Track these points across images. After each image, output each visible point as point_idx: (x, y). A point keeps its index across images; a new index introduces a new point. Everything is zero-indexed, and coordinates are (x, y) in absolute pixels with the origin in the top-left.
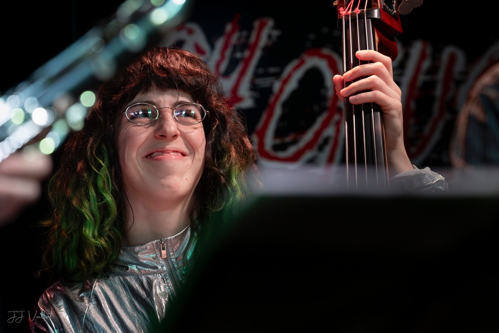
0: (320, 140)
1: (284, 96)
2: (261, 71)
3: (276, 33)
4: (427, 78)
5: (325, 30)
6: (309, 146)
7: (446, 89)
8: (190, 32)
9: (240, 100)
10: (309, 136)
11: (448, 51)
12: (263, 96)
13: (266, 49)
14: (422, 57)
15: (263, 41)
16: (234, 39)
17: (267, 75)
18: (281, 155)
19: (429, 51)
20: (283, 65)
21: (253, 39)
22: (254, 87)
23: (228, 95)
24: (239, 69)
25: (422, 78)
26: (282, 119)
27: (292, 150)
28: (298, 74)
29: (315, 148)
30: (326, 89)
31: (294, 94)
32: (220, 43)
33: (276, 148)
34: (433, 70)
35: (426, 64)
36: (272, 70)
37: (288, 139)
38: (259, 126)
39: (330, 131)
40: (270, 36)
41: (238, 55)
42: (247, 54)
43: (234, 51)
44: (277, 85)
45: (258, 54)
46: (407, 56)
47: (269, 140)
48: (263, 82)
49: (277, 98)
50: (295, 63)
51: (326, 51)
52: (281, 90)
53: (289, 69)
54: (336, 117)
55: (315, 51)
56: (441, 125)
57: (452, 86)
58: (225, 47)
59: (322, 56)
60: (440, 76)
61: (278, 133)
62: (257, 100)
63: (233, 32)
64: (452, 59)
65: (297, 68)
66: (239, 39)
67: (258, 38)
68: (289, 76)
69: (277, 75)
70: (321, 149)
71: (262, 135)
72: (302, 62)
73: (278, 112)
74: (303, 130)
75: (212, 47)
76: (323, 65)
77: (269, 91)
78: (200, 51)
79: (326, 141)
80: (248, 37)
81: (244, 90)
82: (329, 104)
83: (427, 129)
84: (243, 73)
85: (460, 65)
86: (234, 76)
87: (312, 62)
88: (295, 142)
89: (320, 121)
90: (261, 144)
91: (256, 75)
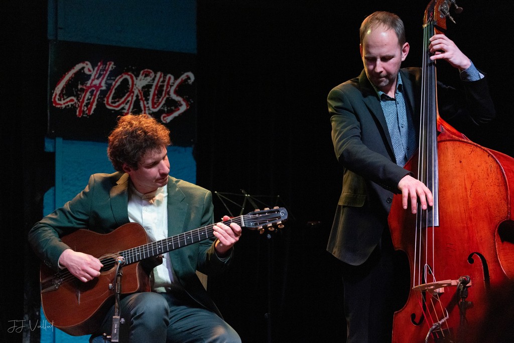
0: (126, 101)
1: (116, 87)
2: (109, 78)
3: (115, 67)
4: (162, 84)
5: (130, 67)
6: (123, 103)
7: (167, 88)
8: (87, 64)
9: (102, 87)
10: (123, 99)
11: (169, 76)
12: (109, 86)
13: (111, 71)
14: (160, 77)
15: (110, 69)
16: (101, 68)
17: (110, 79)
18: (114, 105)
19: (162, 75)
20: (116, 77)
21: (107, 68)
22: (106, 83)
23: (98, 85)
24: (102, 77)
25: (160, 84)
26: (114, 94)
27: (117, 104)
28: (121, 80)
30: (129, 85)
31: (119, 86)
32: (96, 69)
33: (112, 103)
34: (164, 81)
35: (162, 79)
36: (112, 78)
37: (116, 100)
38: (107, 96)
39: (130, 99)
40: (112, 67)
41: (102, 73)
42: (105, 72)
43: (101, 71)
44: (114, 83)
45: (108, 73)
46: (155, 76)
47: (110, 100)
48: (109, 82)
49: (113, 88)
50: (120, 76)
51: (130, 73)
52: (115, 85)
53: (118, 78)
54: (132, 94)
55: (126, 73)
56: (165, 99)
57: (169, 87)
58: (98, 70)
59: (129, 75)
60: (166, 83)
62: (107, 87)
63: (100, 65)
64: (170, 78)
65: (120, 78)
66: (102, 68)
67: (109, 67)
68: (118, 80)
69: (114, 80)
70: (126, 104)
71: (108, 98)
72: (122, 77)
73: (113, 91)
74: (121, 98)
75: (94, 70)
76: (129, 78)
77: (111, 84)
78: (89, 71)
79: (128, 102)
80: (105, 67)
81: (103, 84)
82: (130, 90)
83: (160, 100)
84: (103, 79)
85: (172, 80)
86: (100, 79)
87: (125, 76)
88: (118, 101)
89: (127, 95)
90: (108, 101)
91: (107, 79)
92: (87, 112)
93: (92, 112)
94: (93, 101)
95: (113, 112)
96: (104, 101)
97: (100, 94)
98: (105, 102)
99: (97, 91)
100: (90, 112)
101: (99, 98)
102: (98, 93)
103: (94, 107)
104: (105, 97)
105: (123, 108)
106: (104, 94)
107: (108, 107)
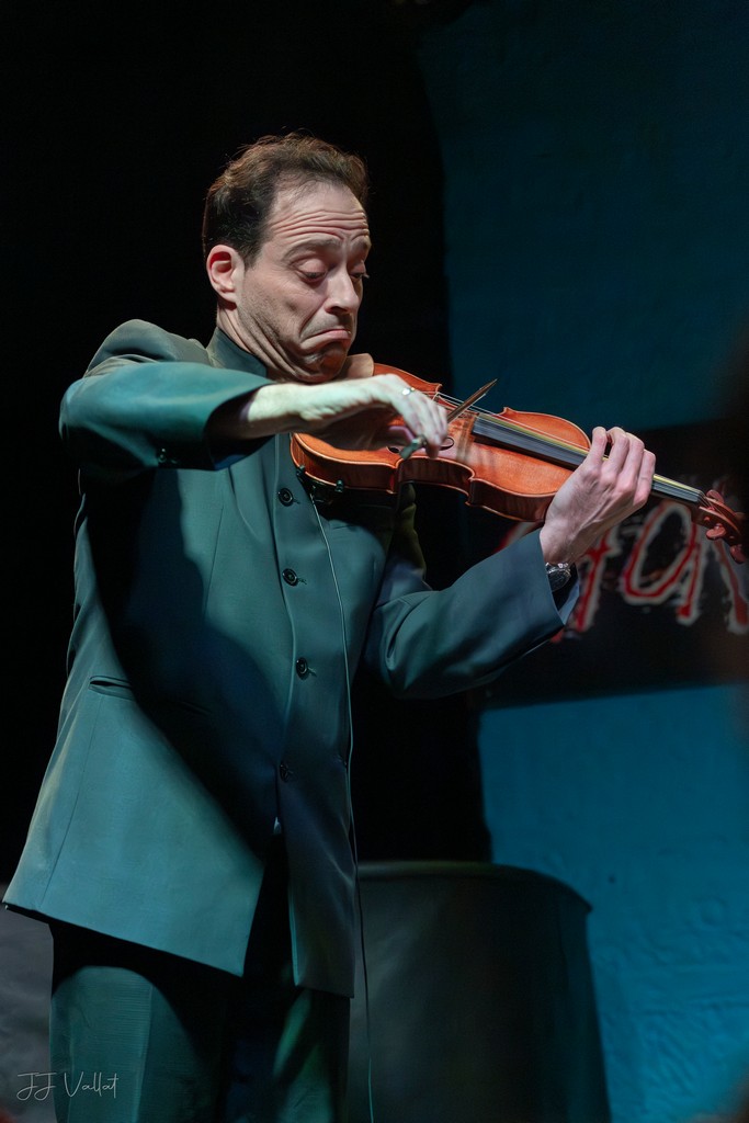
0: (681, 574)
1: (648, 540)
6: (672, 580)
9: (609, 549)
10: (671, 572)
12: (629, 544)
17: (631, 524)
18: (647, 591)
22: (620, 536)
23: (598, 547)
26: (648, 560)
27: (655, 587)
28: (661, 519)
29: (678, 579)
30: (685, 529)
31: (656, 539)
33: (642, 585)
37: (654, 575)
38: (627, 568)
39: (690, 565)
44: (640, 532)
47: (636, 580)
48: (628, 531)
49: (641, 541)
50: (656, 509)
52: (644, 536)
53: (650, 516)
54: (695, 552)
61: (645, 572)
62: (623, 548)
68: (651, 523)
69: (641, 523)
70: (683, 581)
71: (628, 576)
72: (662, 510)
73: (642, 555)
74: (664, 567)
76: (682, 509)
77: (634, 537)
79: (687, 575)
81: (611, 541)
82: (688, 541)
87: (671, 507)
88: (658, 578)
89: (680, 557)
90: (629, 584)
92: (575, 624)
93: (588, 621)
94: (589, 592)
95: (647, 610)
96: (617, 584)
97: (607, 569)
98: (622, 588)
99: (597, 562)
100: (581, 623)
101: (604, 579)
102: (601, 567)
103: (593, 606)
104: (618, 573)
105: (674, 596)
106: (616, 567)
107: (632, 600)
